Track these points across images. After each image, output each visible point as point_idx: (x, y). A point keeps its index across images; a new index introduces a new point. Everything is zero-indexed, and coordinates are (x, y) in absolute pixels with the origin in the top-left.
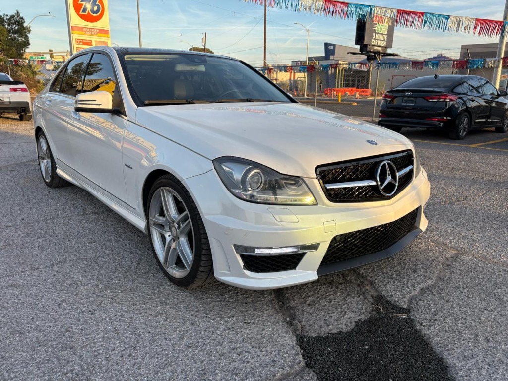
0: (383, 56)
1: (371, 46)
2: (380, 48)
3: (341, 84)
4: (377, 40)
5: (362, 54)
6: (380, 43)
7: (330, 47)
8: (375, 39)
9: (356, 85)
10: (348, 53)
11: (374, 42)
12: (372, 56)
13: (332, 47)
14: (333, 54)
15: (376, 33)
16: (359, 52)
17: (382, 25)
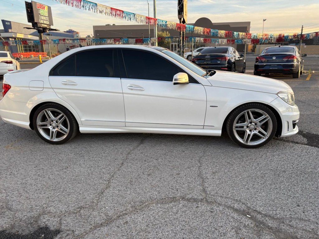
0: (49, 30)
1: (39, 24)
2: (46, 26)
3: (22, 49)
4: (43, 20)
5: (34, 29)
6: (45, 22)
7: (6, 23)
8: (41, 19)
9: (32, 50)
10: (24, 28)
11: (42, 22)
12: (41, 31)
13: (9, 24)
14: (11, 28)
15: (41, 15)
16: (31, 27)
17: (44, 11)
